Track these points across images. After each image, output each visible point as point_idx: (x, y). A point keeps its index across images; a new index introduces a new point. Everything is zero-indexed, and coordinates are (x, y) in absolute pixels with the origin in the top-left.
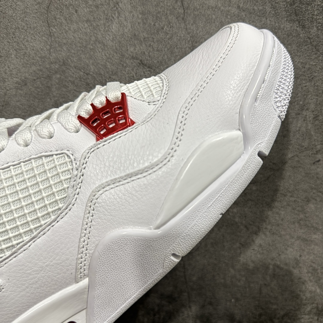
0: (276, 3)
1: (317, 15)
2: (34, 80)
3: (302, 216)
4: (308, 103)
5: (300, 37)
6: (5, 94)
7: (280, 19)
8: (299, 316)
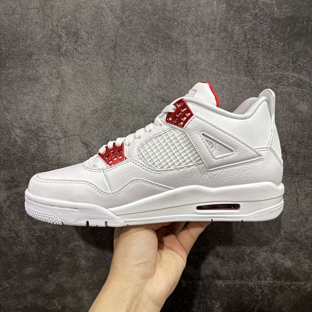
0: (238, 66)
1: (261, 73)
2: (102, 109)
5: (252, 85)
6: (85, 117)
7: (241, 75)
8: (260, 253)
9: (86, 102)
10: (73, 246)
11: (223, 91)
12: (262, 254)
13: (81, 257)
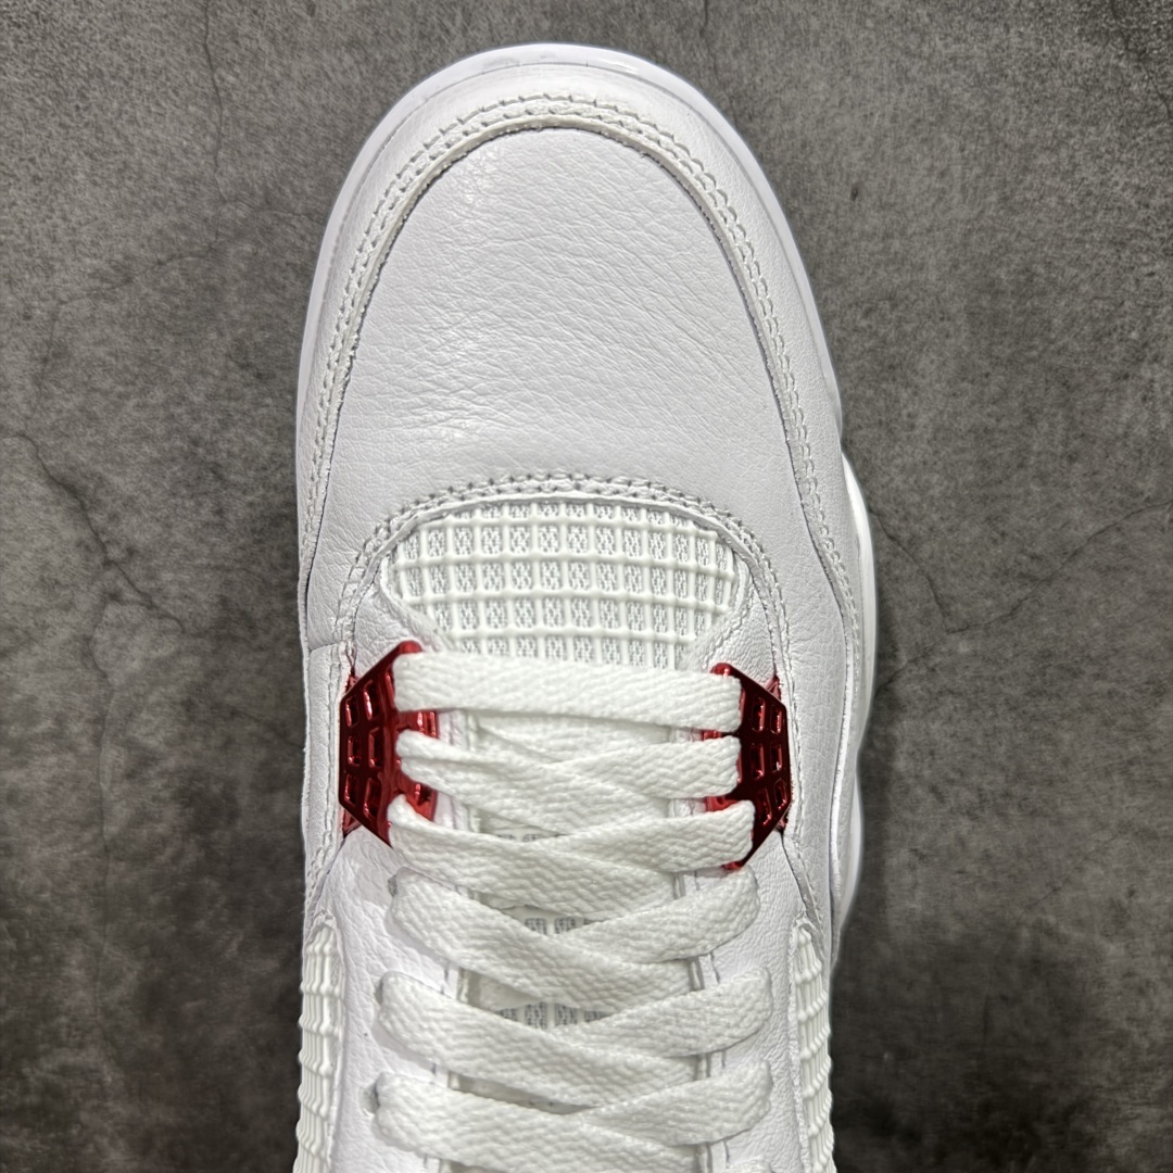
2: (160, 263)
3: (1136, 748)
4: (1159, 336)
5: (1130, 96)
6: (54, 317)
7: (1057, 28)
8: (1127, 1111)
9: (59, 222)
10: (54, 1072)
11: (944, 136)
12: (1138, 1116)
13: (102, 1132)
